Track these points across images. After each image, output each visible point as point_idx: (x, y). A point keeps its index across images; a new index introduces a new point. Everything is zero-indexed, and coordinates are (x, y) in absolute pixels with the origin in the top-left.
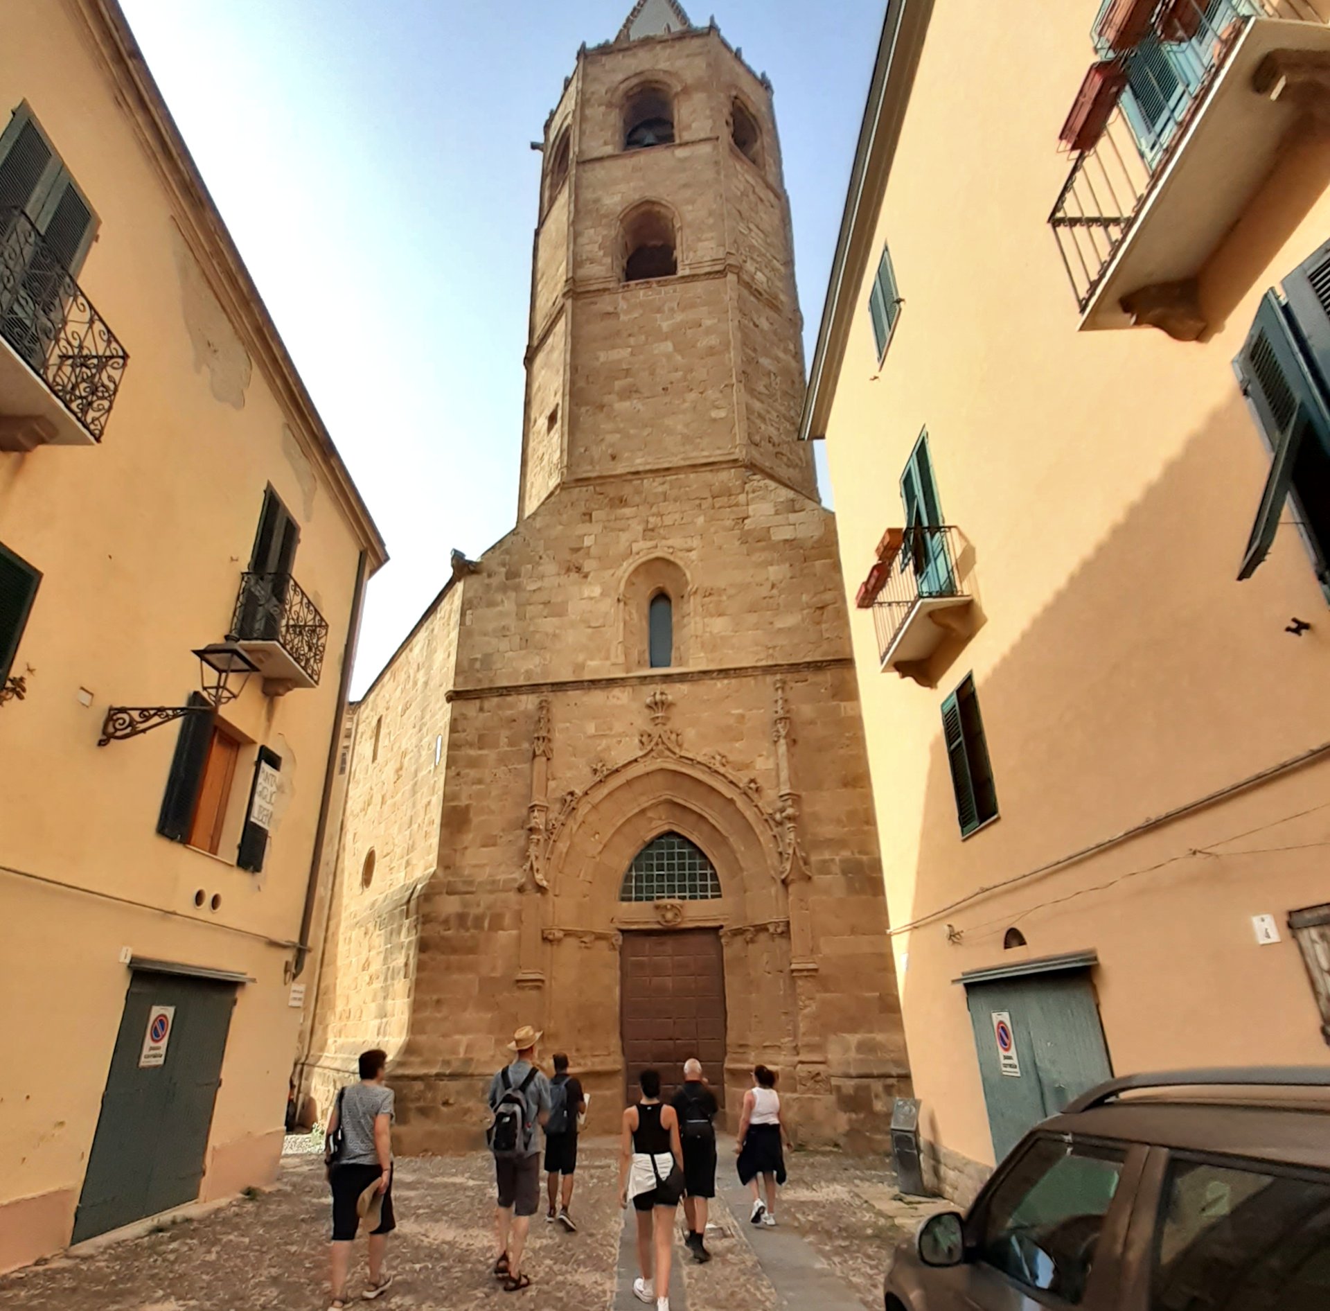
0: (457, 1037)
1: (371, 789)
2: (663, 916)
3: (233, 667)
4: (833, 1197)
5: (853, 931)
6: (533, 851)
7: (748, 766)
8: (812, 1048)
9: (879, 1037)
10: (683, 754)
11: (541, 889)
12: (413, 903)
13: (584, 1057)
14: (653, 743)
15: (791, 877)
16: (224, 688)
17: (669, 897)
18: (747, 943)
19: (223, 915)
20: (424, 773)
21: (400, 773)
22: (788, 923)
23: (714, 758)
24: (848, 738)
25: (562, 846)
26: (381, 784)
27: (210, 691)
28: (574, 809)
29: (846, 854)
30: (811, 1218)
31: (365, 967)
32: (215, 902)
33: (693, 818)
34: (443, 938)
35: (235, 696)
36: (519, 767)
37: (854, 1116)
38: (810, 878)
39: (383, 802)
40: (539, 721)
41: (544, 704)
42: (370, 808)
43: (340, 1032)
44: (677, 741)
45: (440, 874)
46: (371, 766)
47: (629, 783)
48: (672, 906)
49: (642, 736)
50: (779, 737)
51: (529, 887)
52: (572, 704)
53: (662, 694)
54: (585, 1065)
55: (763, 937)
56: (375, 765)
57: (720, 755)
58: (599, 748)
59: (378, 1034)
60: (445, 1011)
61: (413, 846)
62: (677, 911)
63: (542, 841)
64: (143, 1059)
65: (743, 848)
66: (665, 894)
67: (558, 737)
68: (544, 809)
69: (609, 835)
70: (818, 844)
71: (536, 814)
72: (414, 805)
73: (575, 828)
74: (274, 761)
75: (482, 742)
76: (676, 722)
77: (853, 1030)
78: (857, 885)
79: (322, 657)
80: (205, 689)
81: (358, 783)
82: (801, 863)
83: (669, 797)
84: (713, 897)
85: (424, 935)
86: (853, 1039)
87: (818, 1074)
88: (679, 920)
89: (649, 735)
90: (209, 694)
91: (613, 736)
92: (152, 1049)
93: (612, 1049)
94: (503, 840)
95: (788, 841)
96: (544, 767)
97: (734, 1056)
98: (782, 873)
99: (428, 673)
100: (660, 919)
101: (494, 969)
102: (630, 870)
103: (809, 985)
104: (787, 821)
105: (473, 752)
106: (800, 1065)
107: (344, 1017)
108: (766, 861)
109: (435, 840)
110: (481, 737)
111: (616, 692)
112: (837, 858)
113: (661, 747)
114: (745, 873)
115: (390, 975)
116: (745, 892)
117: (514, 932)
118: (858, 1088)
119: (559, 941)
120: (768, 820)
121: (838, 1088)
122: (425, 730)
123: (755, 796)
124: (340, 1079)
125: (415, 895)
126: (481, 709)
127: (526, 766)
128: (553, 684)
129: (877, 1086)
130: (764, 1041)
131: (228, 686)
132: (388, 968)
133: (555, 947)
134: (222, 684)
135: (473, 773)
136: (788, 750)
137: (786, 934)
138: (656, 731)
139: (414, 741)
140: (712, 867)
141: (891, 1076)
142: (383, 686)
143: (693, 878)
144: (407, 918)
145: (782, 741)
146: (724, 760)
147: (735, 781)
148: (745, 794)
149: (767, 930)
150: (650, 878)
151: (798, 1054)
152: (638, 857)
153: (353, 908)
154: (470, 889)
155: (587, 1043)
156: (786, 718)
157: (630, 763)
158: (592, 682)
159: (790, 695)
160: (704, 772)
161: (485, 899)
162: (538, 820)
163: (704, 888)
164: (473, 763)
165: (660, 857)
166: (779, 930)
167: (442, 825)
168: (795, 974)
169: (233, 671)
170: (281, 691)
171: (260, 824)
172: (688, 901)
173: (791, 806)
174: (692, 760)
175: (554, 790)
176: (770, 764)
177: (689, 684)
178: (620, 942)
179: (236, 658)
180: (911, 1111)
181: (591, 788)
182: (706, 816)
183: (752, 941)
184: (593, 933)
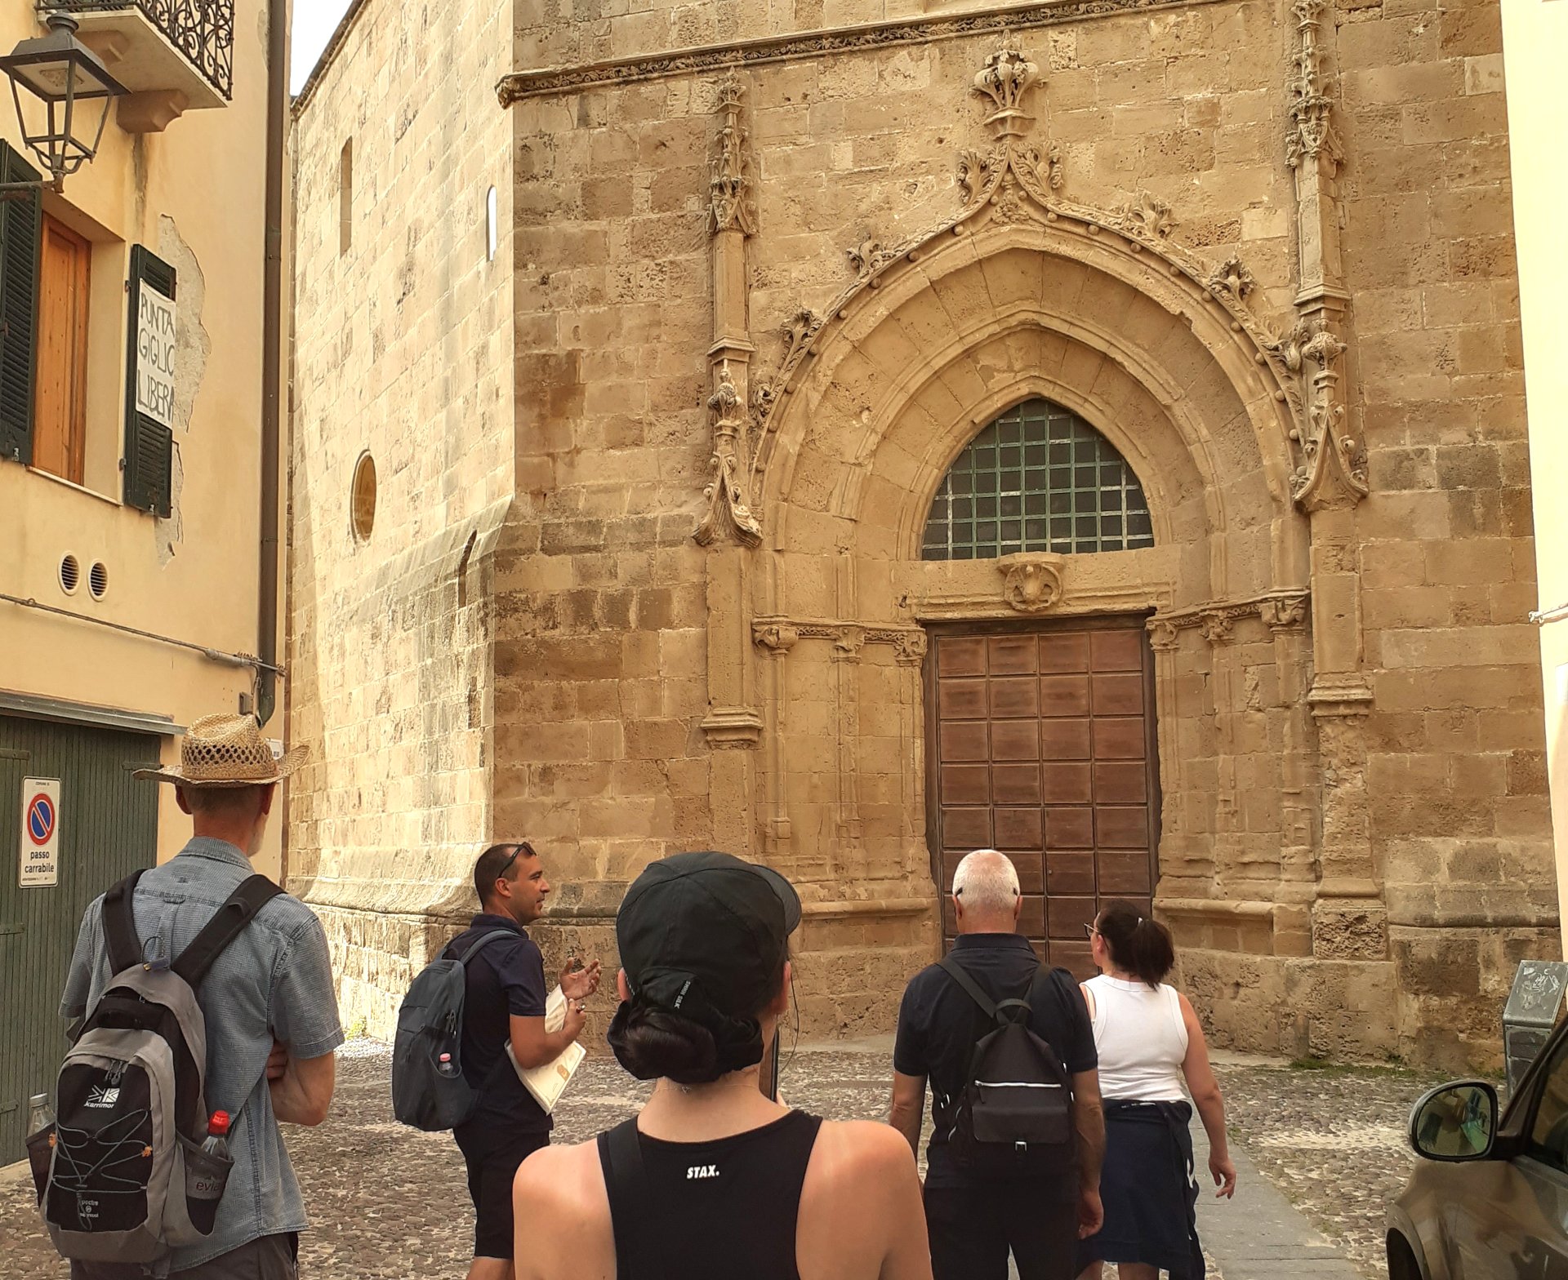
0: (588, 842)
1: (347, 318)
2: (1018, 590)
3: (77, 88)
4: (1368, 1144)
5: (1462, 615)
6: (724, 454)
7: (1226, 231)
8: (1346, 865)
9: (1505, 844)
10: (1066, 209)
11: (743, 537)
12: (473, 572)
13: (851, 881)
14: (991, 187)
15: (1316, 497)
16: (66, 138)
17: (1030, 549)
18: (1210, 645)
19: (115, 605)
20: (463, 279)
21: (411, 278)
22: (1307, 600)
23: (1139, 216)
24: (1478, 151)
25: (789, 441)
26: (366, 306)
27: (40, 146)
28: (811, 354)
29: (1454, 437)
30: (1314, 1175)
31: (384, 703)
32: (98, 578)
33: (1090, 366)
34: (543, 643)
35: (89, 155)
36: (681, 258)
37: (1435, 1001)
38: (1364, 496)
39: (379, 347)
40: (721, 144)
41: (729, 100)
42: (349, 361)
43: (345, 836)
44: (1051, 178)
45: (527, 509)
46: (339, 265)
47: (936, 286)
48: (1037, 566)
49: (966, 170)
50: (1301, 156)
51: (720, 533)
52: (797, 99)
53: (1014, 58)
54: (855, 897)
55: (1245, 630)
56: (348, 259)
57: (1153, 207)
58: (863, 207)
59: (425, 837)
60: (561, 790)
61: (457, 447)
62: (1051, 580)
63: (743, 431)
64: (23, 874)
65: (1204, 432)
66: (1023, 542)
67: (770, 184)
68: (746, 358)
69: (891, 413)
70: (1386, 417)
71: (726, 369)
72: (450, 355)
73: (816, 398)
74: (163, 279)
75: (592, 201)
76: (1049, 131)
77: (1448, 830)
78: (1478, 510)
79: (230, 33)
80: (29, 142)
81: (313, 302)
82: (1343, 461)
83: (1031, 316)
84: (1132, 545)
85: (502, 638)
86: (1446, 848)
87: (1361, 919)
88: (1053, 598)
89: (984, 168)
90: (40, 153)
91: (897, 173)
92: (35, 856)
93: (909, 867)
94: (656, 430)
95: (1313, 411)
96: (738, 255)
97: (1176, 882)
98: (1297, 486)
99: (449, 32)
100: (1010, 596)
101: (655, 705)
102: (942, 490)
103: (1351, 735)
104: (1312, 364)
105: (572, 227)
106: (1320, 901)
107: (348, 805)
108: (1259, 460)
109: (505, 434)
110: (589, 190)
111: (902, 58)
112: (1433, 449)
113: (1010, 195)
114: (1209, 488)
115: (437, 721)
116: (1207, 532)
117: (694, 631)
118: (1448, 947)
119: (790, 647)
120: (1270, 363)
121: (1405, 948)
122: (455, 175)
123: (1237, 306)
124: (357, 923)
125: (475, 556)
126: (584, 120)
127: (699, 255)
128: (748, 48)
129: (1493, 944)
130: (1243, 853)
131: (74, 134)
132: (433, 706)
133: (782, 659)
134: (59, 130)
135: (578, 277)
136: (1324, 191)
137: (1302, 623)
138: (998, 159)
139: (434, 200)
140: (1133, 478)
141: (1525, 923)
142: (345, 66)
143: (1086, 502)
144: (462, 604)
145: (1310, 167)
146: (1164, 221)
147: (1190, 271)
148: (1213, 300)
149: (1258, 615)
150: (987, 507)
151: (1318, 879)
152: (961, 459)
153: (339, 583)
154: (593, 541)
155: (858, 855)
156: (1321, 108)
157: (938, 238)
158: (844, 37)
159: (1334, 43)
160: (1116, 254)
161: (629, 562)
162: (733, 383)
163: (1112, 526)
164: (579, 253)
165: (1010, 457)
166: (1285, 617)
167: (520, 400)
168: (1316, 712)
169: (78, 96)
170: (157, 121)
171: (154, 416)
172: (1074, 555)
173: (1327, 329)
174: (1088, 224)
175: (765, 310)
176: (1279, 225)
177: (1080, 28)
178: (922, 649)
179: (79, 69)
180: (1549, 985)
181: (846, 306)
182: (1119, 358)
183: (1221, 641)
184: (863, 629)
